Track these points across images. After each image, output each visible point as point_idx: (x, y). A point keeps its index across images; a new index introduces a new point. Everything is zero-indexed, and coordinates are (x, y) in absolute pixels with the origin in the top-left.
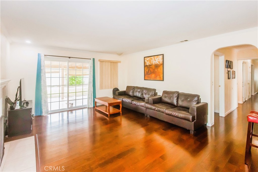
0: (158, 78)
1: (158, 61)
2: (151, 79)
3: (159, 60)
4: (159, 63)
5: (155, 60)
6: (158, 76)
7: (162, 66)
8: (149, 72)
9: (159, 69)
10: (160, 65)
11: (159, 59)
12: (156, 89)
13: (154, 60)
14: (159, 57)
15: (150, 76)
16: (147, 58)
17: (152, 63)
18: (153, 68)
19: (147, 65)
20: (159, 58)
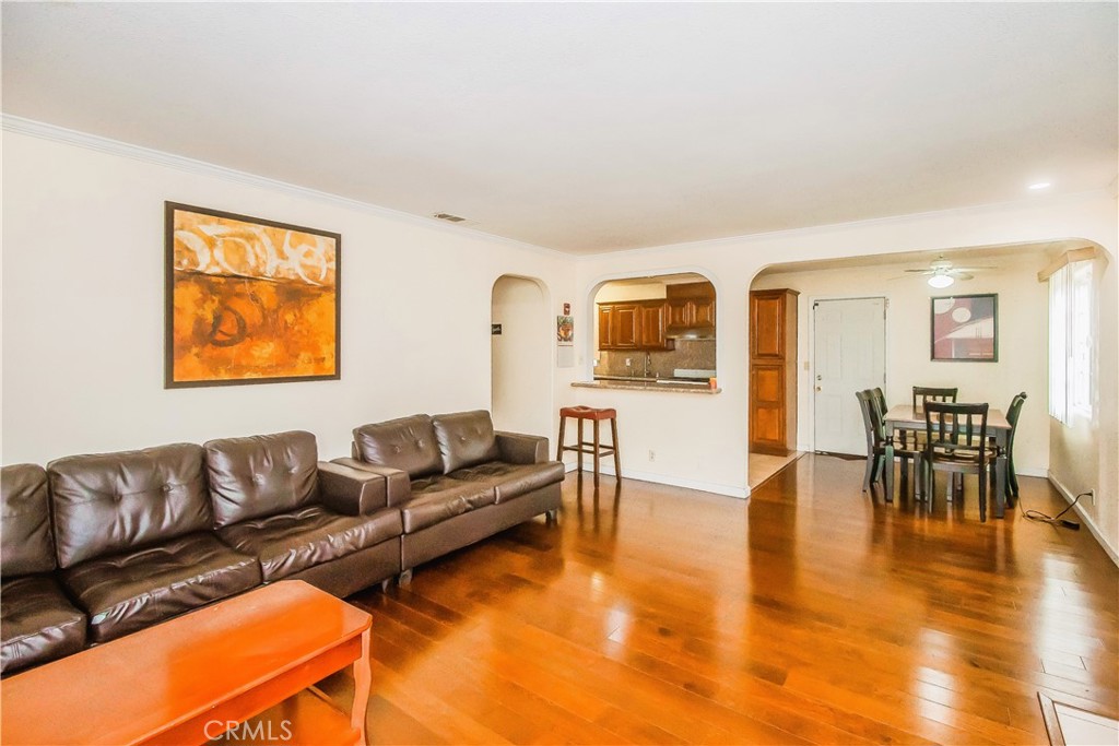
0: (304, 366)
1: (303, 266)
2: (247, 376)
3: (309, 262)
4: (315, 277)
5: (282, 255)
6: (304, 356)
7: (328, 299)
8: (229, 326)
9: (311, 315)
10: (320, 289)
11: (308, 254)
12: (311, 438)
13: (271, 250)
14: (314, 245)
15: (233, 352)
16: (205, 222)
17: (252, 262)
18: (264, 299)
19: (201, 273)
20: (312, 249)
